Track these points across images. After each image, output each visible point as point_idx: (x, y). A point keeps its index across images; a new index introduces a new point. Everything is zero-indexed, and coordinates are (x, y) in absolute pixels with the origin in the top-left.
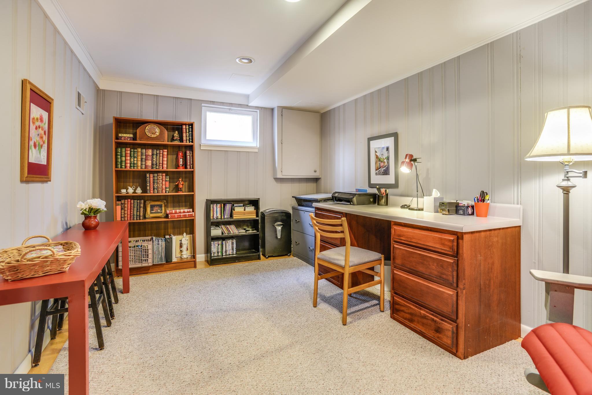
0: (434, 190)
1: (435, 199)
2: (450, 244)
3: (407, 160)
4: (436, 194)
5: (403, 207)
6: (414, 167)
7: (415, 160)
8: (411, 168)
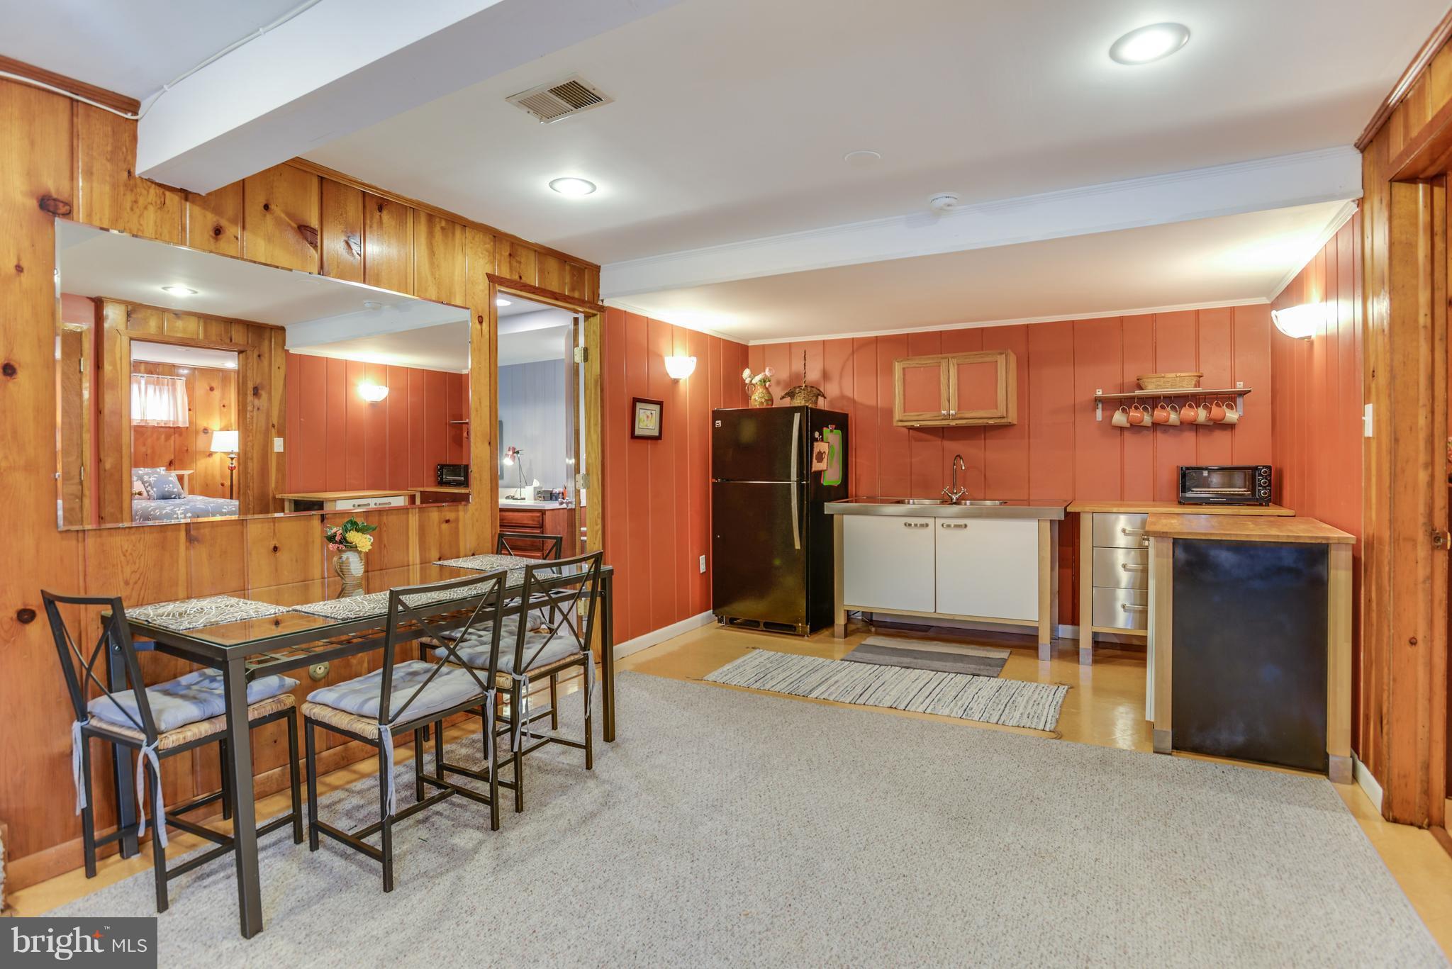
0: (535, 480)
1: (535, 488)
2: (536, 519)
3: (511, 453)
4: (536, 483)
5: (507, 498)
6: (517, 458)
7: (518, 452)
8: (514, 461)
